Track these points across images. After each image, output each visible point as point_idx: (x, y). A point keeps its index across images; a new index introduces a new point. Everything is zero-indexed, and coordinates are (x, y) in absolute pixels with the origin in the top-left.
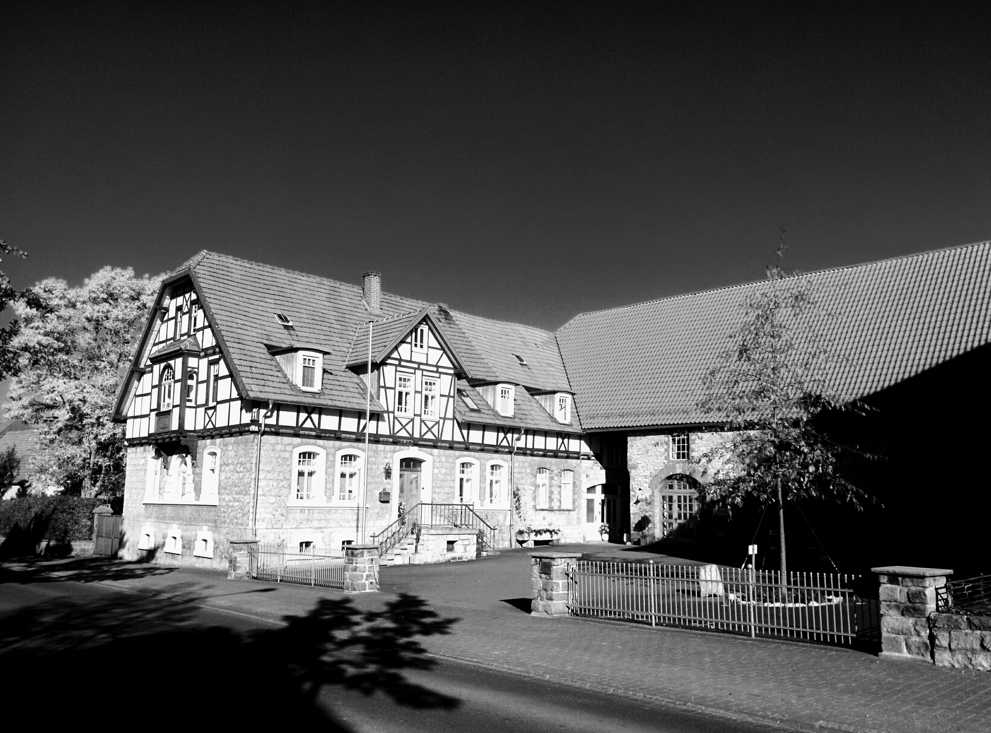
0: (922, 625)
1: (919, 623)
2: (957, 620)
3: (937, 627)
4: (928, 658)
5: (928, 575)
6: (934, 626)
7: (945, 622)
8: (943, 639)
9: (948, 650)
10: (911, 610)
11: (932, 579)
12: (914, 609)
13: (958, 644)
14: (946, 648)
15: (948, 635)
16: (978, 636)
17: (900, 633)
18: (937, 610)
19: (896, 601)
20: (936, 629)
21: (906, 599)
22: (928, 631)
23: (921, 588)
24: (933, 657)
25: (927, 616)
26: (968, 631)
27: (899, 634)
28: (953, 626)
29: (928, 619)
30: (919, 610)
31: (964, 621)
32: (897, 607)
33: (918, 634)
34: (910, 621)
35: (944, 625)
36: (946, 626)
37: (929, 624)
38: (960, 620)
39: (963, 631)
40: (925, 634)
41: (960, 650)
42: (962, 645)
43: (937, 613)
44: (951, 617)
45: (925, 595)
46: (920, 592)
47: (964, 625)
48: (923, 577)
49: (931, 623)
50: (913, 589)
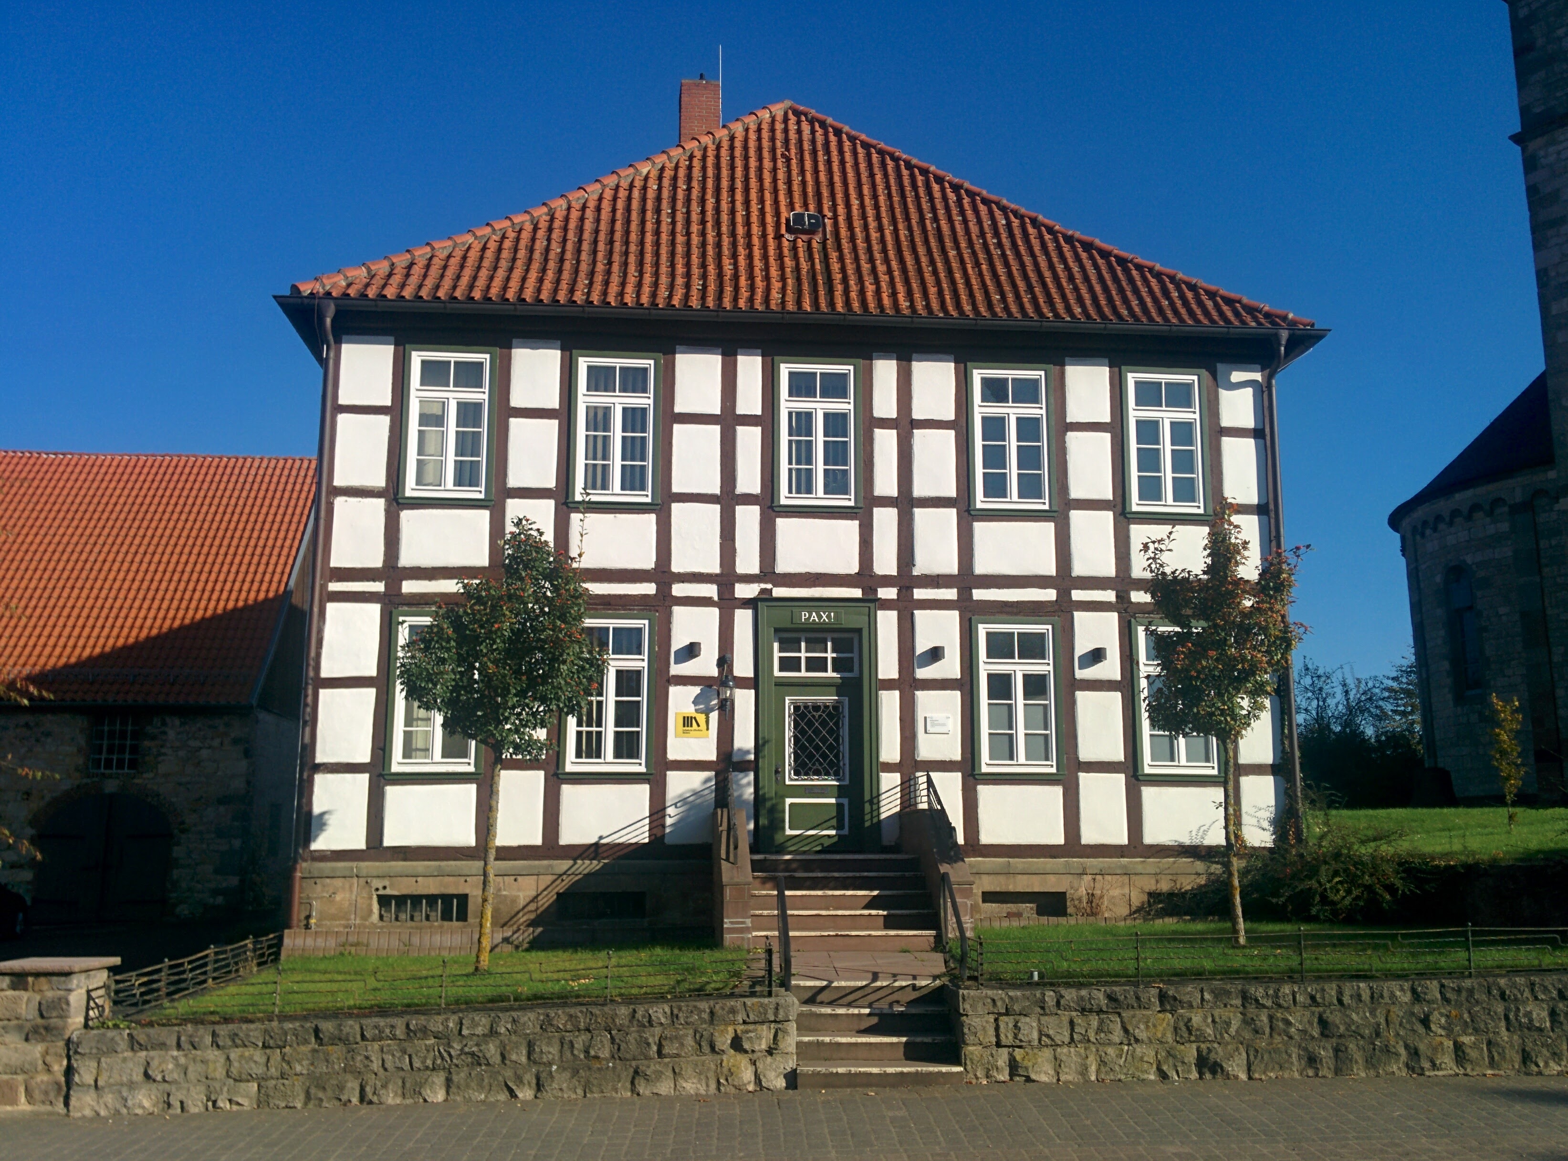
0: (56, 1054)
1: (51, 1051)
2: (112, 1039)
3: (79, 1053)
4: (60, 1107)
5: (76, 970)
6: (76, 1052)
7: (93, 1044)
8: (86, 1074)
9: (92, 1090)
10: (42, 1031)
11: (83, 975)
12: (47, 1028)
13: (110, 1077)
14: (89, 1085)
15: (96, 1065)
16: (143, 1061)
17: (19, 1071)
18: (86, 1026)
19: (17, 1019)
20: (78, 1057)
21: (37, 1012)
22: (65, 1062)
23: (62, 993)
24: (67, 1104)
25: (66, 1037)
26: (128, 1054)
27: (16, 1073)
28: (105, 1049)
29: (69, 1041)
30: (56, 1028)
31: (123, 1039)
32: (20, 1028)
33: (48, 1069)
34: (37, 1050)
35: (91, 1048)
36: (94, 1051)
37: (69, 1050)
38: (117, 1038)
39: (121, 1055)
40: (59, 1067)
41: (110, 1085)
42: (116, 1077)
43: (83, 1031)
44: (104, 1035)
45: (68, 1003)
46: (60, 999)
47: (123, 1045)
48: (68, 974)
49: (71, 1048)
50: (50, 994)
